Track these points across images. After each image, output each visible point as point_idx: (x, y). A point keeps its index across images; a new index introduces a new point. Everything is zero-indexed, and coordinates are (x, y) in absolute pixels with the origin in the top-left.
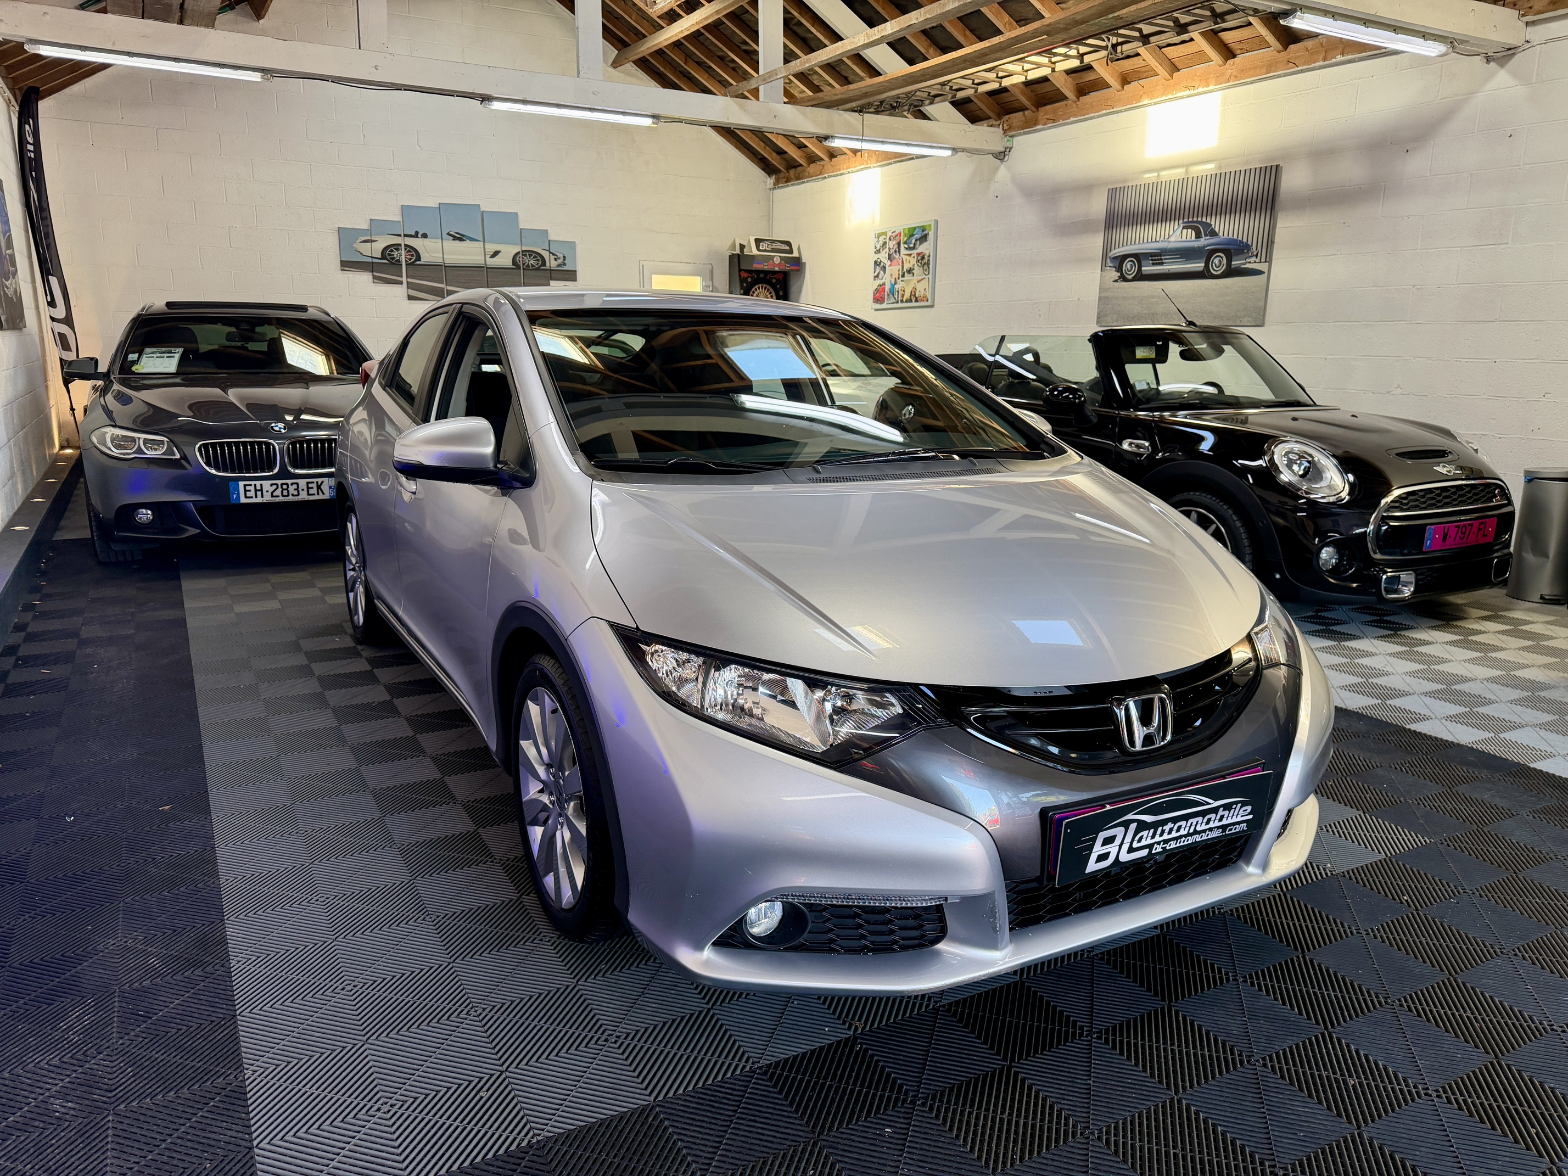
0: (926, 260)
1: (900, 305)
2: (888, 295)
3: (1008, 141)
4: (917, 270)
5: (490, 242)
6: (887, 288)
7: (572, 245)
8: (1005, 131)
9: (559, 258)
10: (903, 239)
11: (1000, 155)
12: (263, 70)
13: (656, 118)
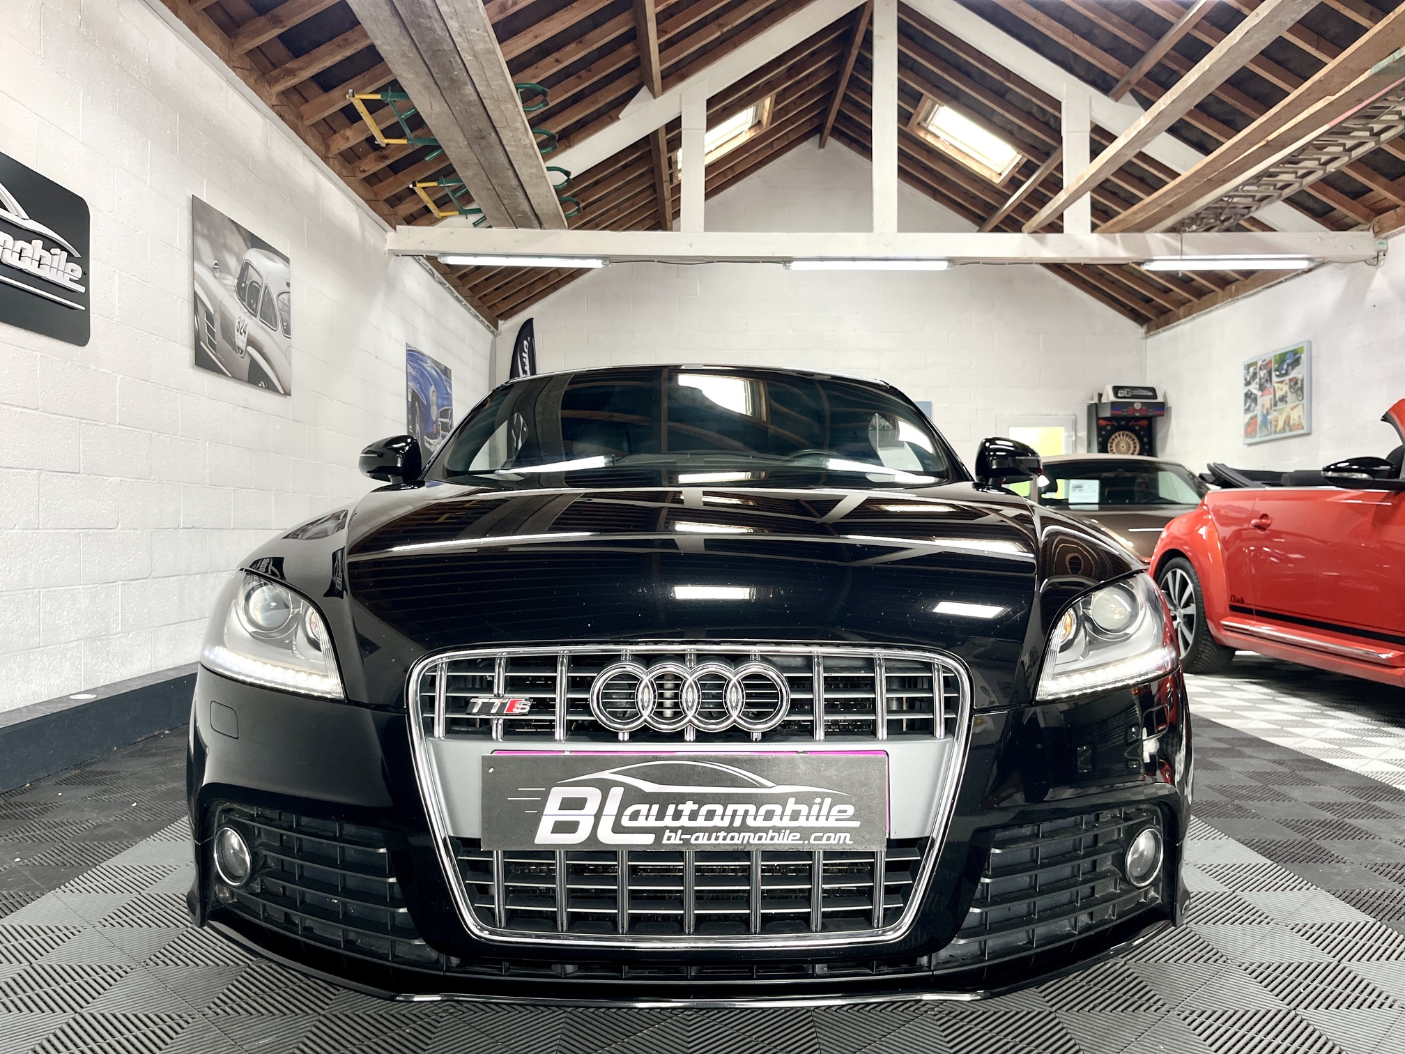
0: (1299, 385)
1: (1274, 437)
2: (1260, 428)
3: (1380, 243)
4: (1290, 397)
6: (1259, 420)
7: (929, 404)
8: (1376, 234)
10: (1273, 366)
11: (1372, 261)
12: (604, 258)
13: (951, 260)
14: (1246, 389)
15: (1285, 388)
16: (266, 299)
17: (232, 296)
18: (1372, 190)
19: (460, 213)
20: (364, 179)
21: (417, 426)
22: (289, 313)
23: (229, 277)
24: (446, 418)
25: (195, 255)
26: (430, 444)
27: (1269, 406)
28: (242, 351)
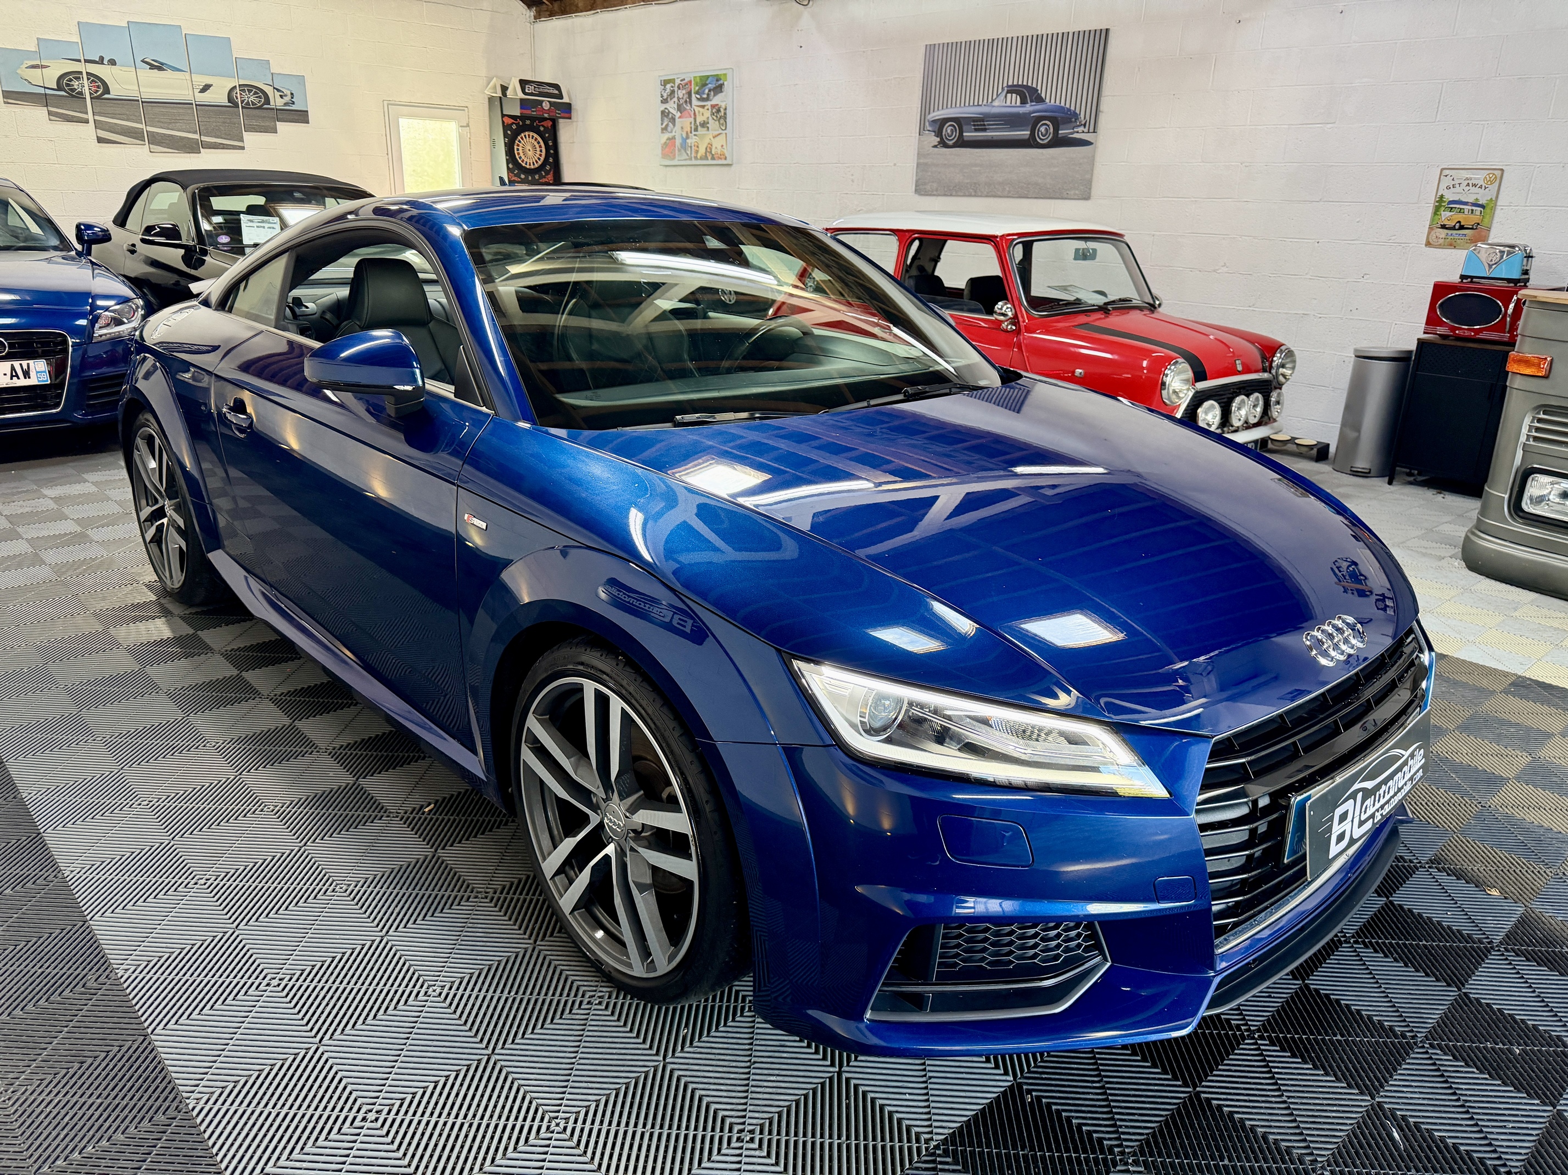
0: (722, 114)
1: (694, 162)
2: (679, 150)
4: (713, 124)
5: (199, 73)
6: (677, 144)
7: (301, 79)
9: (286, 96)
10: (694, 88)
14: (662, 109)
15: (708, 114)
27: (689, 130)
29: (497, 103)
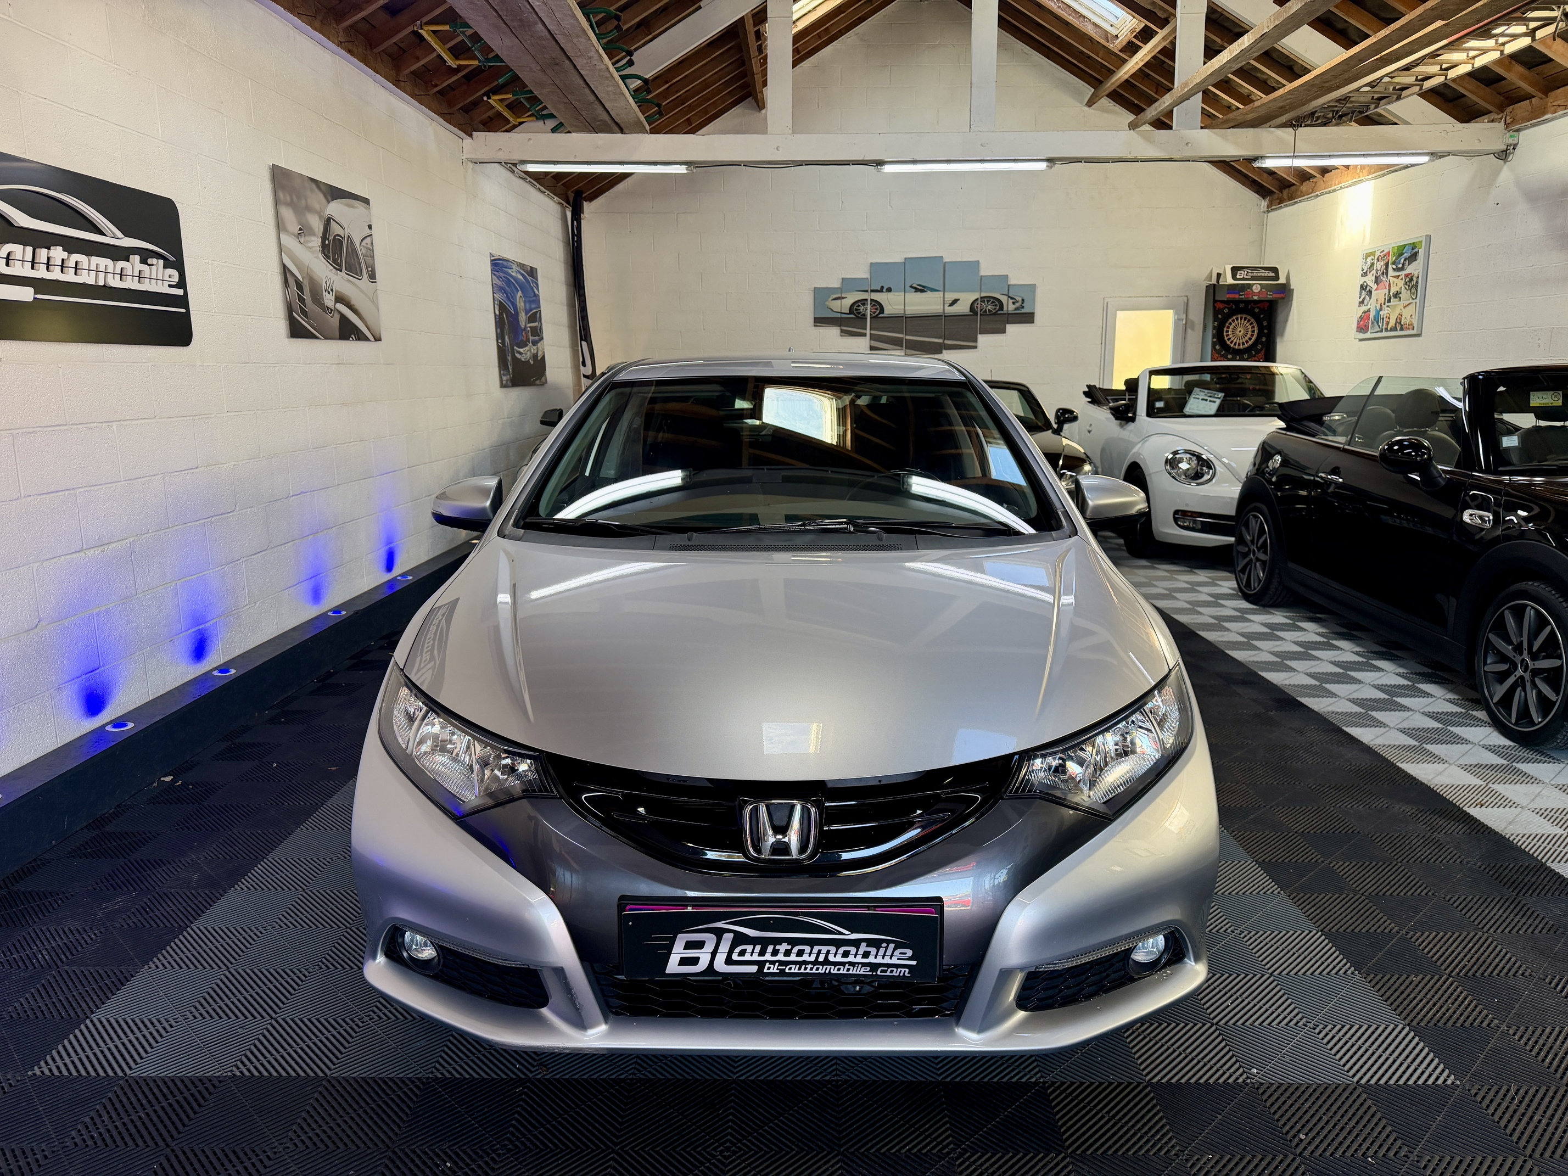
0: (1414, 282)
1: (1384, 334)
2: (1372, 323)
3: (1511, 136)
4: (1405, 294)
5: (948, 291)
6: (1372, 316)
7: (1032, 288)
8: (1508, 125)
9: (1018, 302)
10: (1392, 258)
11: (1501, 154)
12: (688, 163)
13: (1051, 161)
14: (1362, 283)
15: (1401, 283)
16: (350, 250)
17: (317, 257)
18: (1505, 79)
19: (537, 119)
20: (438, 92)
21: (507, 337)
22: (373, 257)
23: (313, 238)
24: (535, 321)
25: (280, 226)
26: (520, 353)
27: (1383, 301)
28: (331, 310)
29: (1211, 291)
